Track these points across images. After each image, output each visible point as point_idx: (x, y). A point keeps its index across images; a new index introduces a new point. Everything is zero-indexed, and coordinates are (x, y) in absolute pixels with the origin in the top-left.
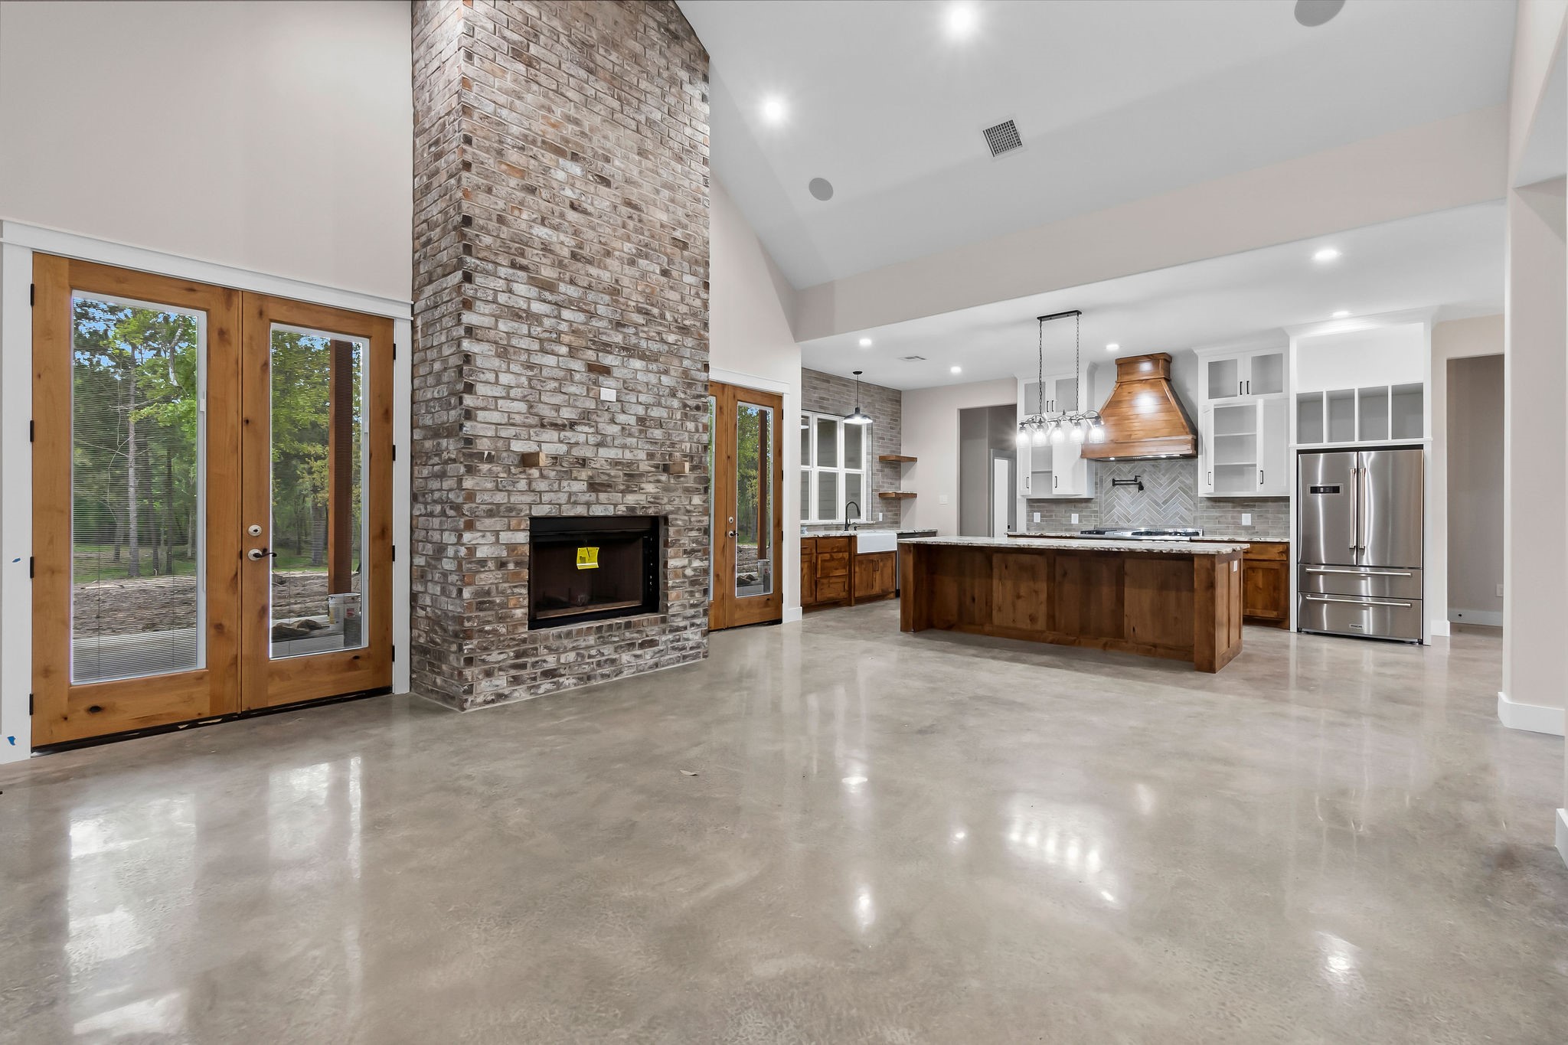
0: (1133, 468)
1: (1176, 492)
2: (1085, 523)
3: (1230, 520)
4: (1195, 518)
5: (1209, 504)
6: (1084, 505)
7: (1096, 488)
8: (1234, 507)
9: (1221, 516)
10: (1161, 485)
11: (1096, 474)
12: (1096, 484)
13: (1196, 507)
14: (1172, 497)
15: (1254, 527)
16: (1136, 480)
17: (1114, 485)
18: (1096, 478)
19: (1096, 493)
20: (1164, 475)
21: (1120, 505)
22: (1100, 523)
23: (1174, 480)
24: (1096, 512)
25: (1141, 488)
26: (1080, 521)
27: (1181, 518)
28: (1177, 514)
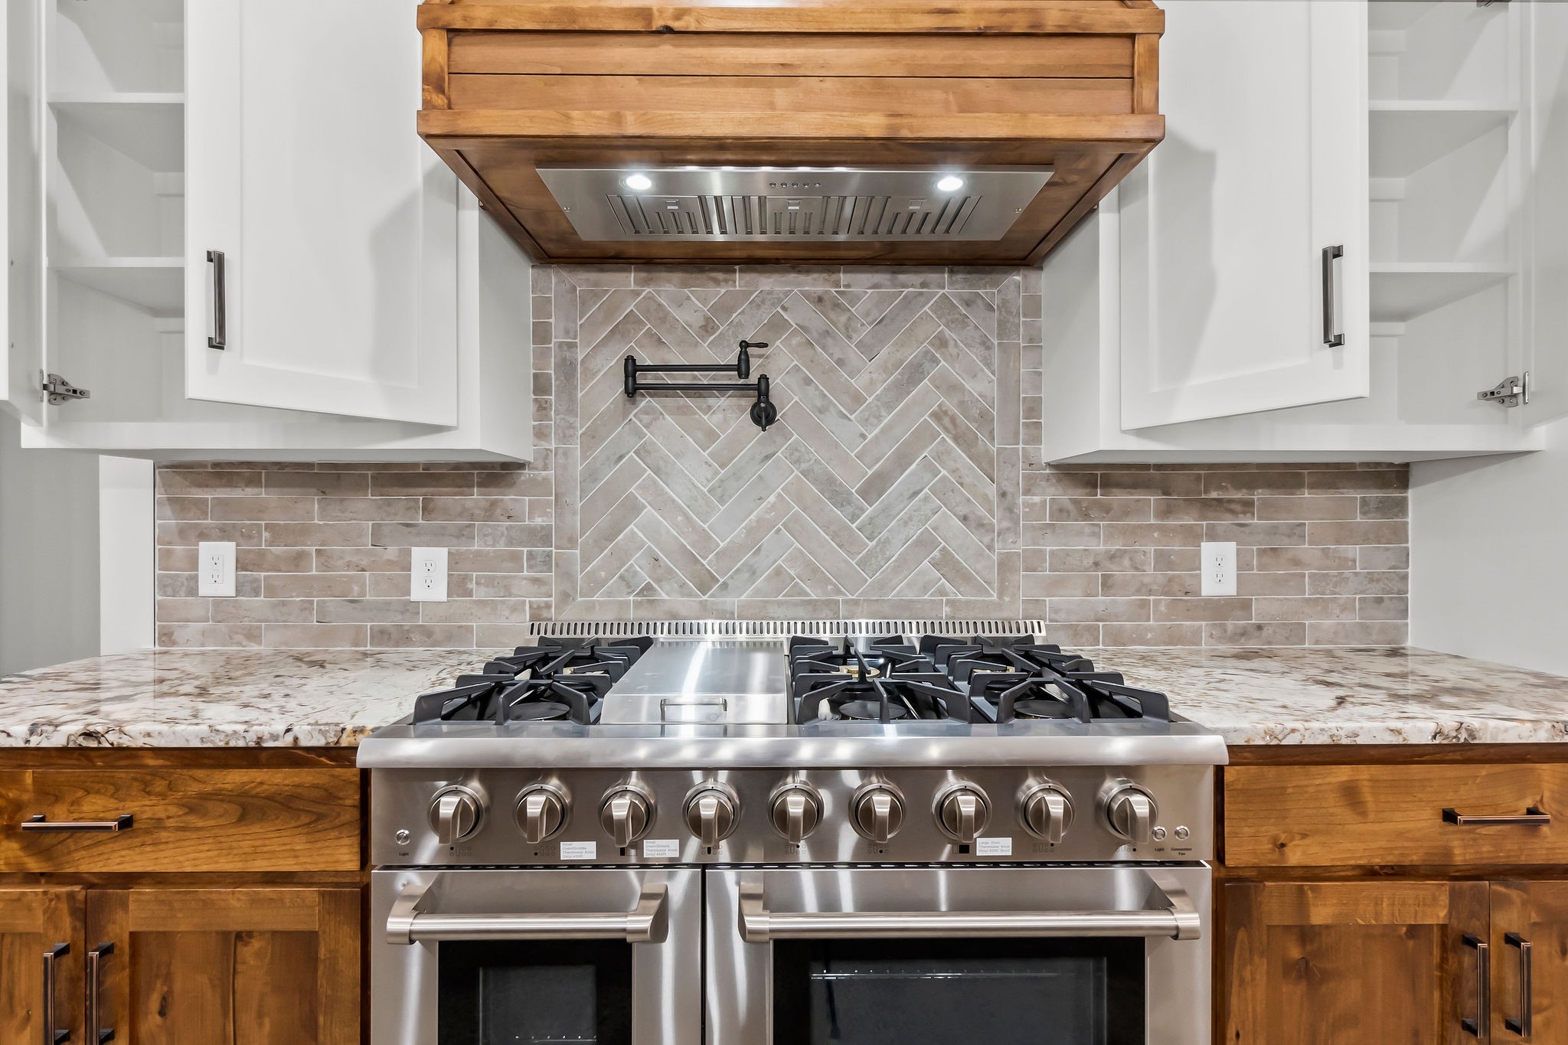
0: (724, 309)
1: (923, 436)
2: (480, 593)
3: (1151, 573)
4: (1006, 565)
5: (1067, 495)
6: (476, 497)
7: (542, 408)
8: (1167, 512)
9: (1113, 557)
10: (858, 399)
11: (541, 334)
12: (541, 385)
13: (1010, 510)
14: (902, 460)
15: (1245, 606)
16: (742, 367)
17: (632, 391)
18: (541, 356)
19: (540, 434)
20: (868, 349)
21: (664, 504)
22: (566, 597)
23: (914, 374)
24: (542, 536)
25: (764, 415)
26: (457, 585)
27: (946, 564)
28: (925, 543)
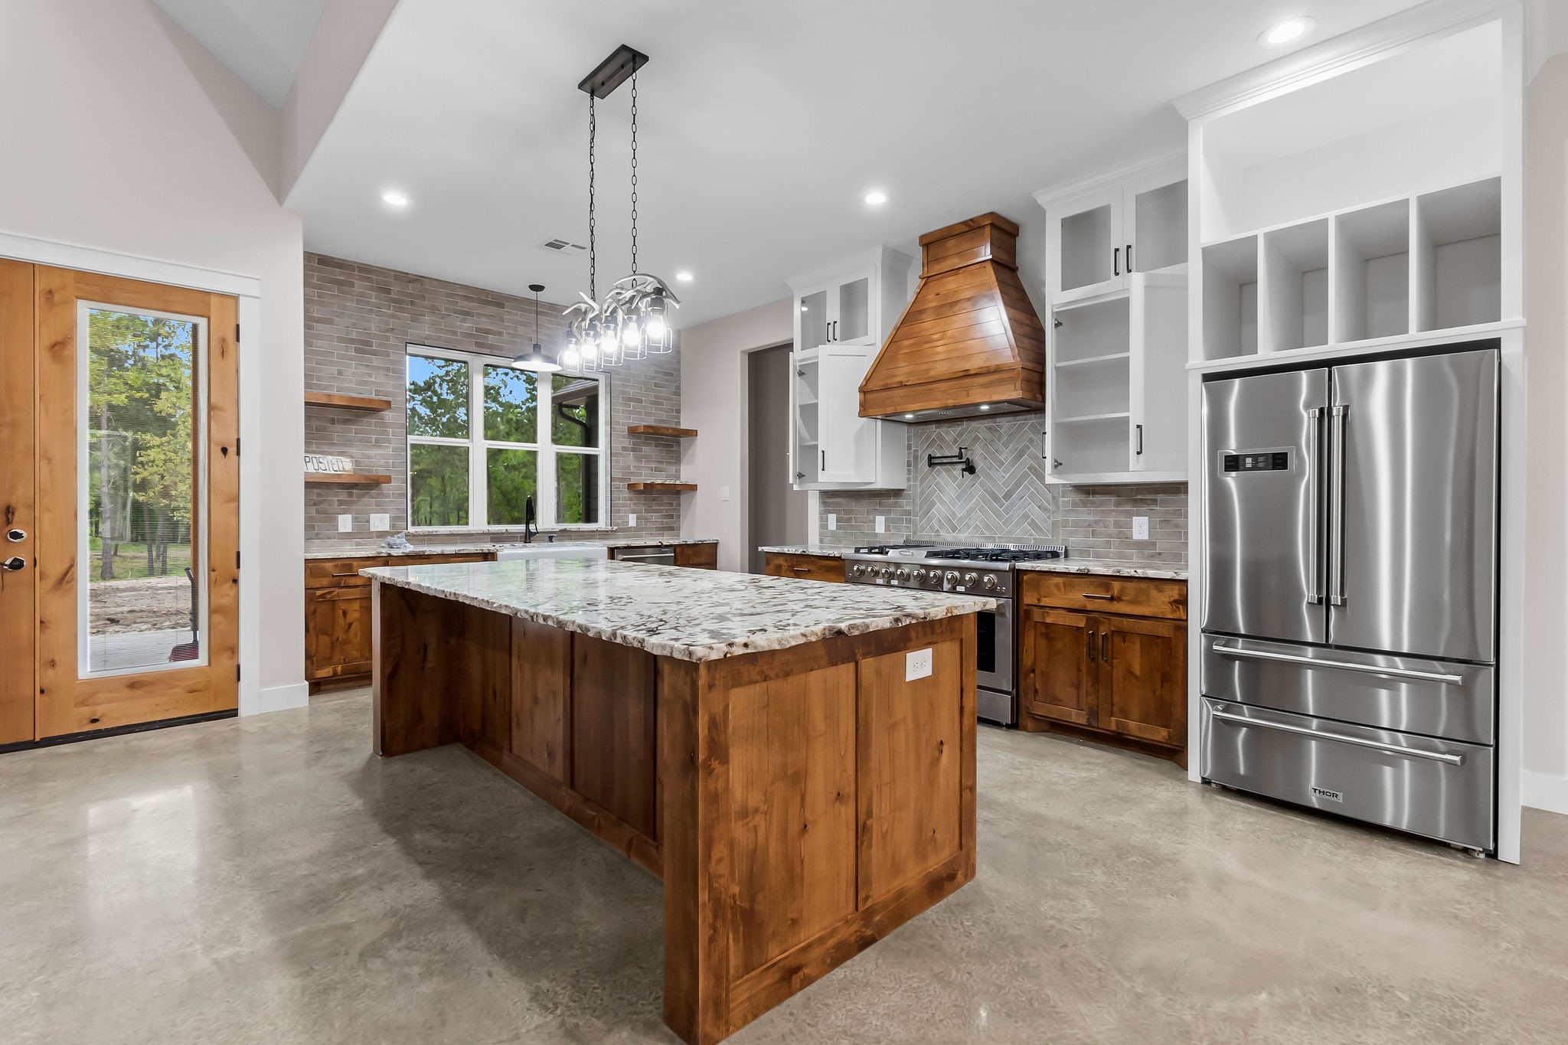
0: (960, 435)
1: (1025, 476)
2: (893, 531)
3: (1112, 530)
4: (1054, 525)
5: (1077, 497)
6: (892, 500)
7: (909, 471)
8: (1118, 504)
9: (1096, 522)
10: (1003, 464)
11: (909, 447)
12: (909, 465)
13: (1056, 503)
14: (1018, 485)
15: (1154, 544)
16: (960, 456)
17: (931, 464)
18: (909, 454)
19: (909, 480)
20: (1006, 445)
21: (942, 502)
22: (915, 533)
23: (1021, 454)
24: (908, 513)
25: (970, 469)
26: (887, 528)
27: (1033, 524)
28: (1026, 516)
